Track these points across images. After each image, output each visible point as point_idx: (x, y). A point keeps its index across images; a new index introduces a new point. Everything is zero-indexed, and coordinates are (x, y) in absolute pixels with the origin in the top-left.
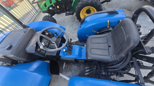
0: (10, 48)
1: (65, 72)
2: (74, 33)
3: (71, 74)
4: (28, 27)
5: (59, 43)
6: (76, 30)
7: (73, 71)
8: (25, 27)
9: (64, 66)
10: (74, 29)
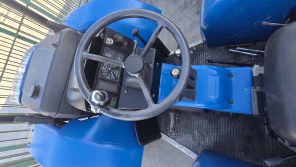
0: (36, 92)
1: (176, 133)
2: (181, 19)
3: (190, 138)
4: (65, 27)
5: (152, 66)
6: (186, 11)
7: (195, 132)
8: (56, 28)
9: (172, 122)
10: (180, 8)
